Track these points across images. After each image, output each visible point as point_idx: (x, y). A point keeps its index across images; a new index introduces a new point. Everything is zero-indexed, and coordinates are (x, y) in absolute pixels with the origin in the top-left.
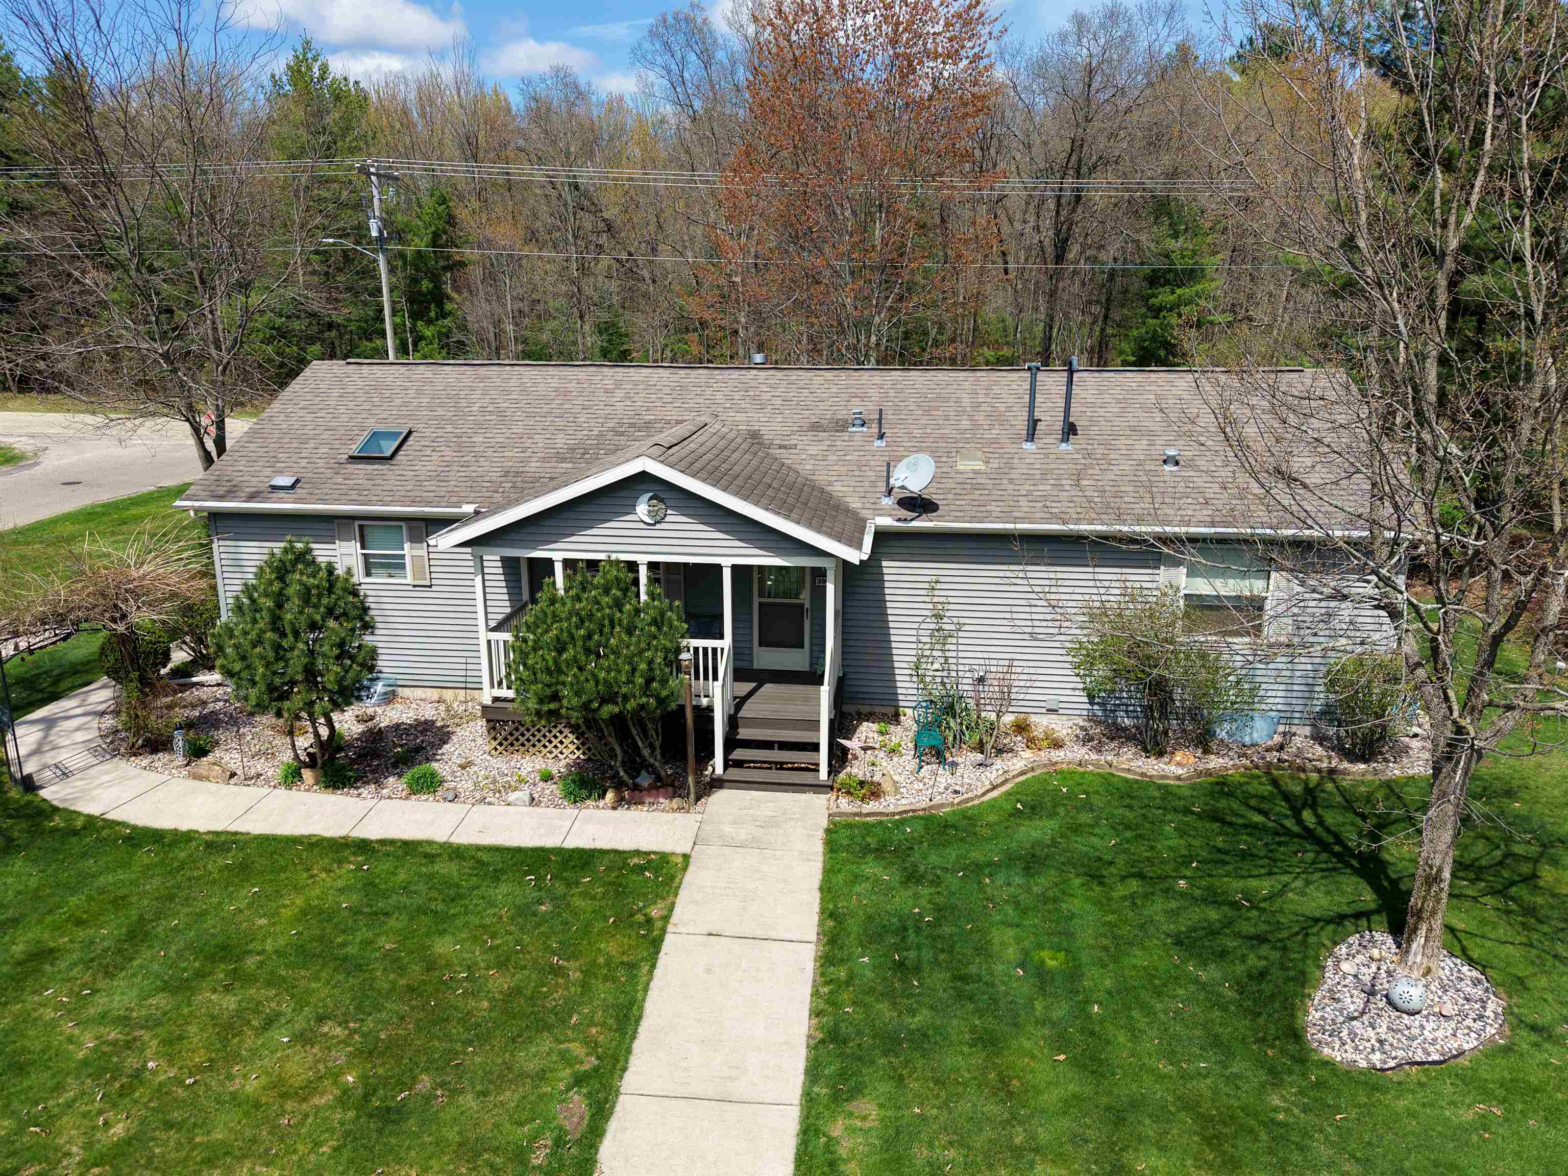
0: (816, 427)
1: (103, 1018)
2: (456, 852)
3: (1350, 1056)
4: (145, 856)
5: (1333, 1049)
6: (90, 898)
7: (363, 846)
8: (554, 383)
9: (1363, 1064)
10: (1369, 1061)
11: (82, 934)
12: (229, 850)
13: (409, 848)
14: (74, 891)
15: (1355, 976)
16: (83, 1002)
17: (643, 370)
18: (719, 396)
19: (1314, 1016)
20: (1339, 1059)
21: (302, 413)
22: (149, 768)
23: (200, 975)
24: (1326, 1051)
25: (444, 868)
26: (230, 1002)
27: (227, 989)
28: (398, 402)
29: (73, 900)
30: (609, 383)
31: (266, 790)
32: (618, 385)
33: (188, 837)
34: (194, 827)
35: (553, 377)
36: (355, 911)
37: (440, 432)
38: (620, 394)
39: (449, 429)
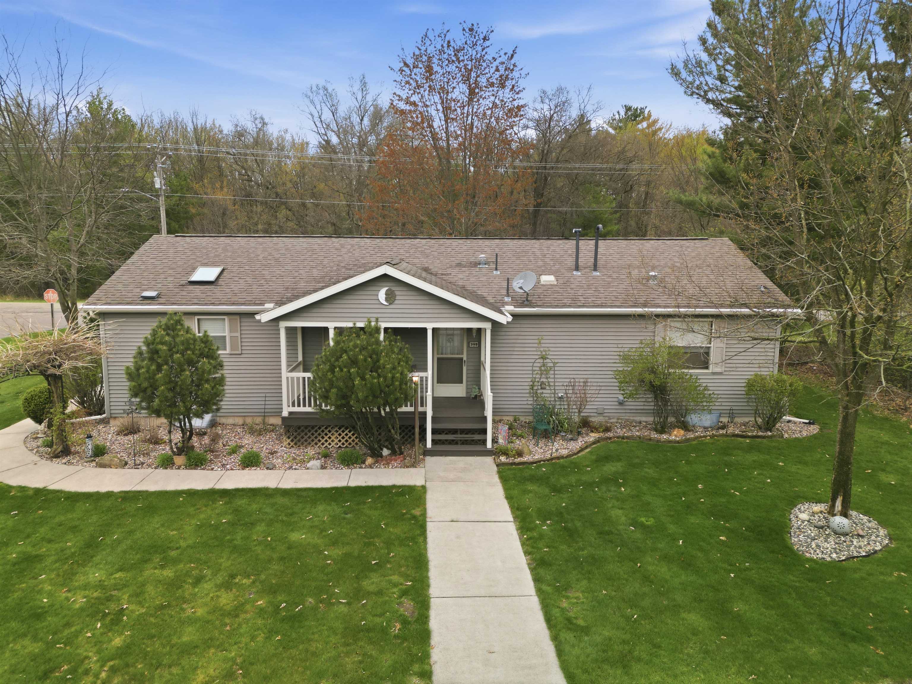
0: (459, 265)
1: (85, 587)
3: (820, 556)
4: (82, 507)
5: (810, 553)
6: (52, 529)
8: (305, 245)
9: (829, 559)
10: (831, 558)
11: (54, 546)
12: (138, 499)
13: (254, 492)
15: (808, 521)
17: (355, 239)
18: (401, 251)
19: (794, 540)
20: (815, 558)
21: (153, 261)
22: (69, 463)
23: (143, 561)
24: (808, 555)
25: (280, 500)
26: (168, 573)
27: (162, 567)
28: (212, 255)
29: (42, 530)
30: (337, 245)
31: (150, 470)
32: (342, 246)
33: (109, 495)
34: (110, 489)
35: (303, 242)
36: (232, 524)
37: (242, 270)
38: (344, 251)
39: (247, 268)
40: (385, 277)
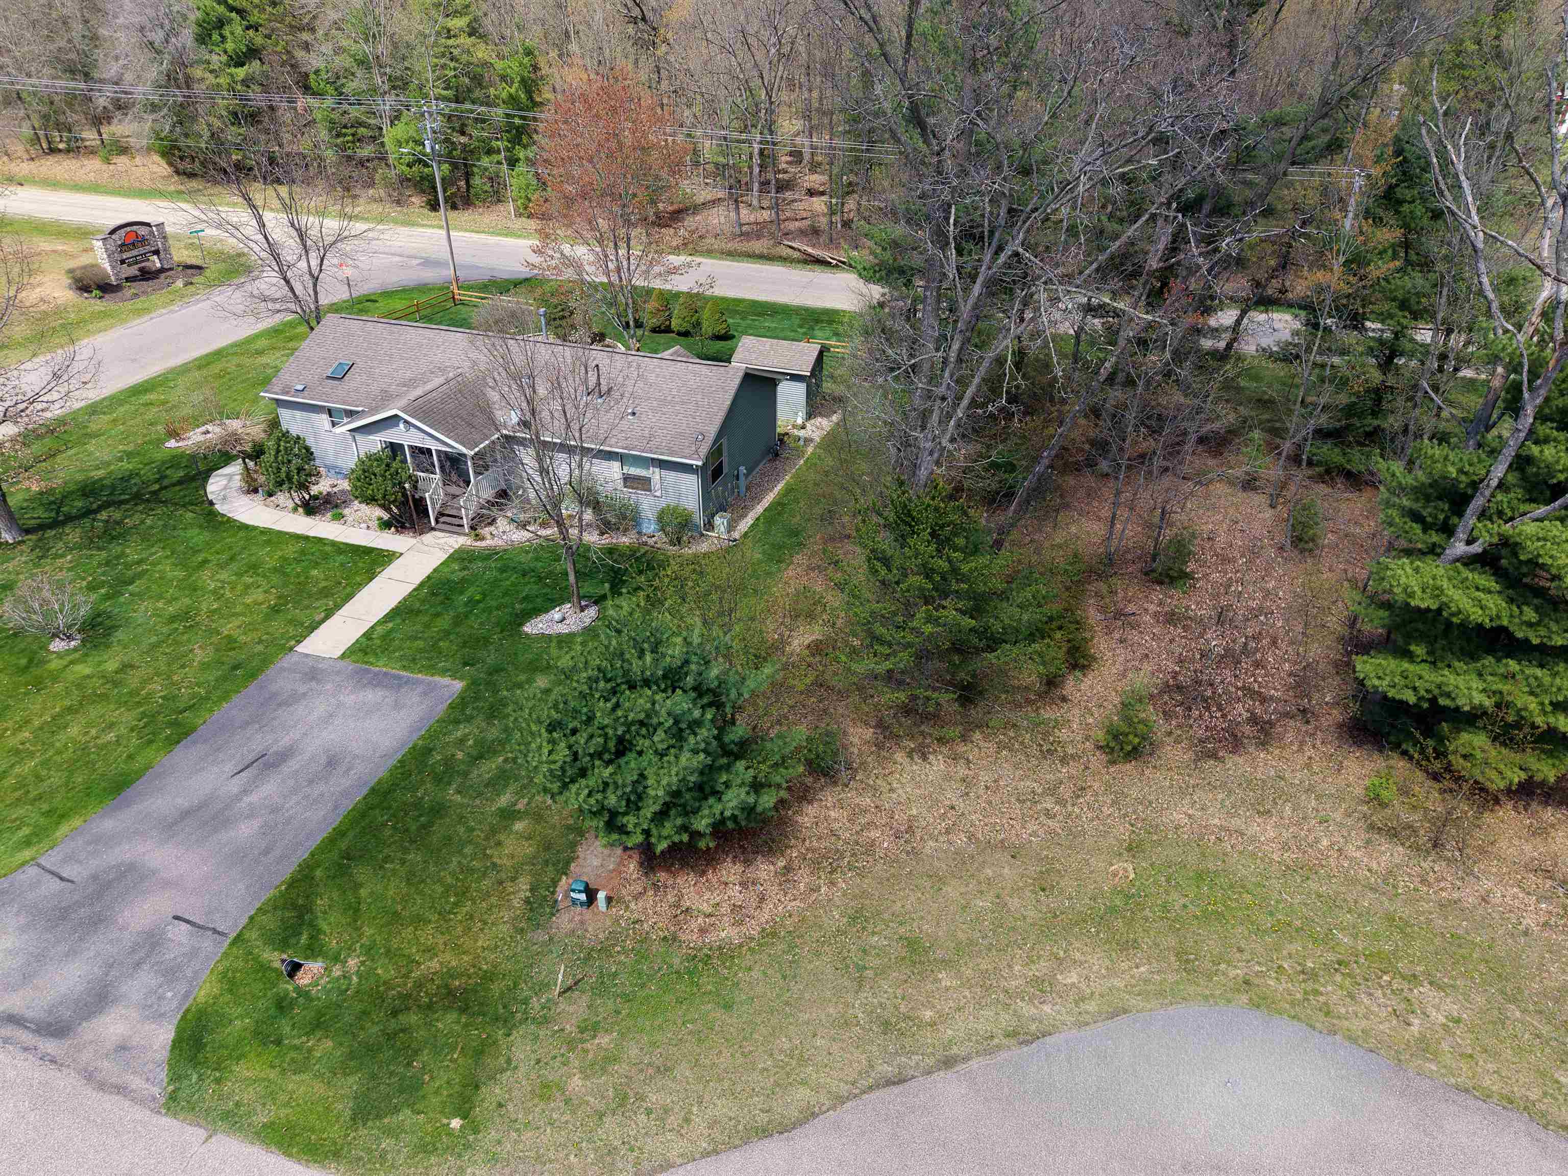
1: (218, 580)
2: (333, 544)
4: (242, 534)
6: (222, 545)
7: (306, 538)
11: (218, 556)
13: (320, 540)
14: (218, 542)
16: (213, 575)
19: (533, 620)
22: (252, 500)
23: (246, 572)
24: (524, 628)
25: (328, 549)
26: (251, 580)
27: (252, 576)
28: (354, 344)
29: (217, 546)
31: (286, 514)
32: (444, 342)
33: (255, 528)
34: (259, 524)
36: (295, 559)
37: (365, 366)
38: (441, 349)
39: (369, 363)
40: (396, 416)
